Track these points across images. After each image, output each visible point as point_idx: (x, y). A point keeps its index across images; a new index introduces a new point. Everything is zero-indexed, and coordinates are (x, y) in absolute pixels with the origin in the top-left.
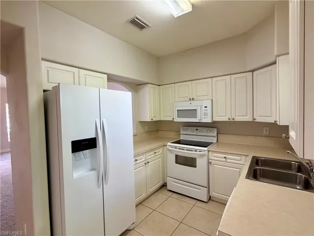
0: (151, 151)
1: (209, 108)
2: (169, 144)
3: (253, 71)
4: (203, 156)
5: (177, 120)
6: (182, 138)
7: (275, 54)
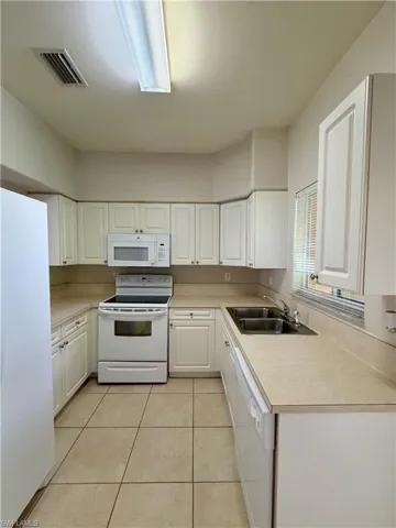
0: (71, 320)
1: (167, 246)
2: (102, 304)
3: (220, 203)
4: (160, 316)
5: (113, 263)
6: (119, 292)
7: (252, 187)
